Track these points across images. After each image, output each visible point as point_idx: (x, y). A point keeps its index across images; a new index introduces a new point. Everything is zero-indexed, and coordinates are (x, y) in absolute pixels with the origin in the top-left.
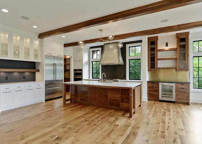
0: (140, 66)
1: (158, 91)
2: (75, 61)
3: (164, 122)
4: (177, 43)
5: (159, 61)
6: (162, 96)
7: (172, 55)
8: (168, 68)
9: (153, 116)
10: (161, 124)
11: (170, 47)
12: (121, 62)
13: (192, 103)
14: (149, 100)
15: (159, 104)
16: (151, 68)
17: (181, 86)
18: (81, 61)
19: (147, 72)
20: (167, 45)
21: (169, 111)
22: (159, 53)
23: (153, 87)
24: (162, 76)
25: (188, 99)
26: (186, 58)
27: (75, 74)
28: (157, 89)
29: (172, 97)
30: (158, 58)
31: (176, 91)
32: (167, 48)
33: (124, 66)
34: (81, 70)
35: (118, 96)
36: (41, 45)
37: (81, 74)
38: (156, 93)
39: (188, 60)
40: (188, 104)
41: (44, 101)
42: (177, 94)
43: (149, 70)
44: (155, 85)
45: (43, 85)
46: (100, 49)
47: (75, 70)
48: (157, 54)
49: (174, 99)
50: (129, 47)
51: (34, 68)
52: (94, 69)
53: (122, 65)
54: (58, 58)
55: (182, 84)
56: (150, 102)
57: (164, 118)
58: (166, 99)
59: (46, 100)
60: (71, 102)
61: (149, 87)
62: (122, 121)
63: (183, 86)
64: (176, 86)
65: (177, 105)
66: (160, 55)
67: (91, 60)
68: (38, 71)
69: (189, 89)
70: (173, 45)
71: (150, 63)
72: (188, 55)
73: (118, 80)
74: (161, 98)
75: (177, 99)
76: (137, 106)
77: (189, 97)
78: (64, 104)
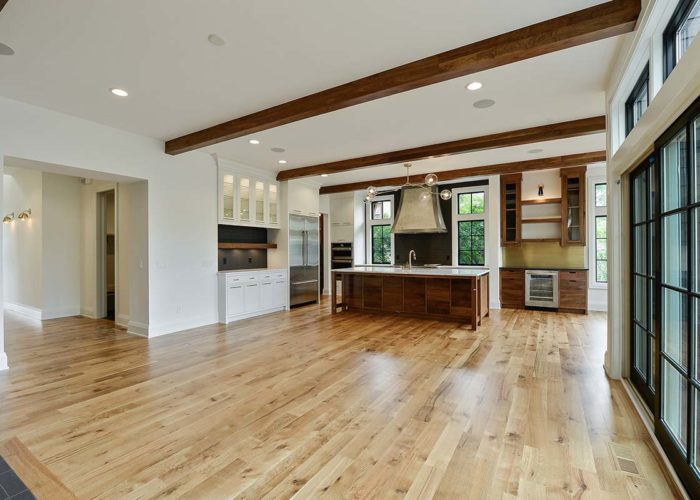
0: (482, 237)
1: (522, 287)
2: (335, 224)
3: (535, 336)
4: (563, 188)
5: (524, 226)
6: (531, 299)
7: (551, 212)
8: (543, 241)
9: (514, 329)
10: (530, 338)
11: (547, 196)
12: (443, 227)
13: (592, 311)
14: (503, 306)
15: (525, 314)
16: (508, 240)
17: (569, 277)
18: (350, 224)
19: (500, 249)
20: (541, 192)
21: (546, 323)
22: (524, 208)
23: (512, 279)
24: (530, 256)
25: (585, 303)
26: (581, 220)
27: (335, 254)
28: (521, 283)
29: (552, 300)
30: (523, 219)
31: (561, 287)
32: (541, 199)
33: (448, 235)
34: (349, 245)
35: (446, 295)
36: (282, 194)
37: (349, 254)
38: (519, 292)
39: (584, 223)
40: (584, 312)
41: (288, 308)
42: (561, 292)
43: (502, 245)
44: (515, 276)
45: (286, 276)
46: (392, 197)
47: (334, 245)
48: (520, 210)
49: (555, 304)
50: (459, 194)
51: (265, 241)
52: (375, 243)
53: (442, 234)
54: (310, 219)
55: (573, 271)
56: (506, 310)
57: (535, 331)
58: (540, 304)
59: (291, 307)
60: (344, 310)
61: (503, 281)
62: (460, 335)
63: (573, 277)
64: (560, 277)
65: (561, 315)
66: (526, 212)
67: (370, 223)
68: (275, 246)
69: (585, 283)
70: (553, 192)
71: (505, 228)
72: (584, 213)
73: (435, 265)
74: (528, 301)
75: (561, 303)
76: (483, 314)
77: (585, 298)
78: (334, 312)
